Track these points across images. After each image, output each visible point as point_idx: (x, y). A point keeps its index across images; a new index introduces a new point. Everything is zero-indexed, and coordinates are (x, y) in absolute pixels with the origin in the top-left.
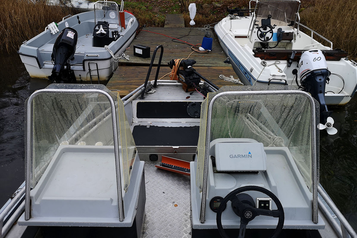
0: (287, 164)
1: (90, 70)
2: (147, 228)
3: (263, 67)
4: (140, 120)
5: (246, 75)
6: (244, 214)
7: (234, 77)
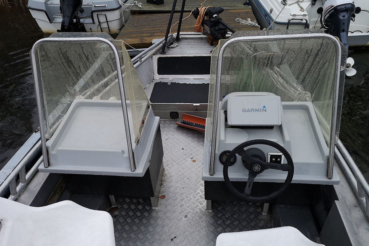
0: (308, 119)
1: (99, 22)
2: (165, 181)
3: (283, 6)
4: (162, 76)
5: (266, 18)
6: (252, 167)
7: (252, 20)
